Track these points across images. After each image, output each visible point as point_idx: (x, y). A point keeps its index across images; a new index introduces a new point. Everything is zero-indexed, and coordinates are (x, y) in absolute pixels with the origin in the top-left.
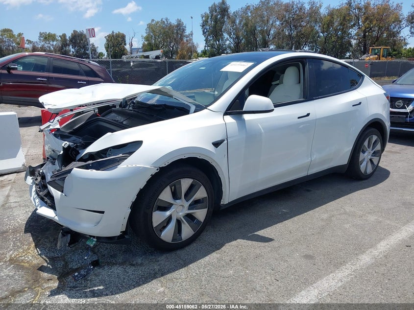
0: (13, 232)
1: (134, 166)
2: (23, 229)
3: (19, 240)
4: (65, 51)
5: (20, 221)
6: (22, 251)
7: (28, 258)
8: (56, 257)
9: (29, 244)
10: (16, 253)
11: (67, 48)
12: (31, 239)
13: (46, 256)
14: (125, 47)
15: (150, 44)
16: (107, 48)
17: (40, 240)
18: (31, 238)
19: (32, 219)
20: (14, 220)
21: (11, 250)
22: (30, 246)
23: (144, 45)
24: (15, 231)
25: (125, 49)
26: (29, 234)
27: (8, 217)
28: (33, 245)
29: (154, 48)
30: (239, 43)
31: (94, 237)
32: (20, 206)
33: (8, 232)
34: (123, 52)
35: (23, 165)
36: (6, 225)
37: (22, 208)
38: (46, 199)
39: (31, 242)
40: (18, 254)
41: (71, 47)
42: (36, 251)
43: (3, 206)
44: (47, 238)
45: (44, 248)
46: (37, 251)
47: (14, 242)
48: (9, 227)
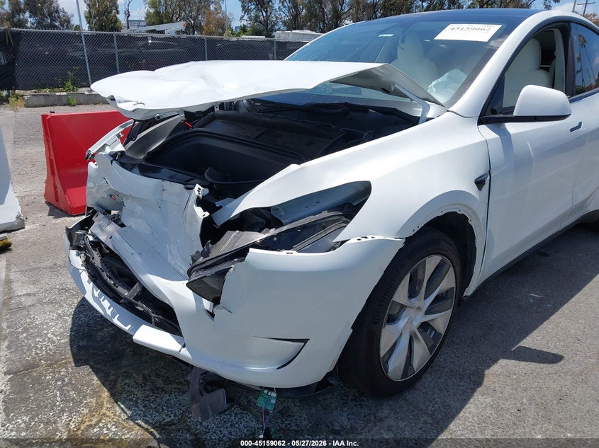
0: (50, 365)
1: (370, 238)
2: (69, 355)
3: (70, 383)
4: (19, 20)
5: (55, 338)
6: (86, 411)
7: (108, 429)
8: (168, 424)
9: (96, 394)
10: (76, 418)
11: (22, 17)
12: (95, 380)
13: (146, 422)
14: (117, 16)
15: (157, 13)
16: (89, 17)
17: (116, 381)
18: (95, 378)
19: (77, 331)
20: (41, 337)
21: (63, 411)
22: (100, 397)
23: (148, 15)
24: (53, 362)
25: (116, 21)
26: (86, 369)
27: (26, 330)
28: (106, 394)
29: (165, 21)
30: (297, 15)
31: (271, 389)
32: (40, 302)
33: (38, 366)
34: (115, 26)
35: (18, 217)
36: (29, 349)
37: (48, 308)
38: (141, 307)
39: (99, 387)
40: (83, 422)
41: (27, 14)
42: (117, 408)
43: (5, 303)
44: (128, 375)
45: (131, 400)
46: (122, 409)
47: (60, 389)
48: (37, 354)
